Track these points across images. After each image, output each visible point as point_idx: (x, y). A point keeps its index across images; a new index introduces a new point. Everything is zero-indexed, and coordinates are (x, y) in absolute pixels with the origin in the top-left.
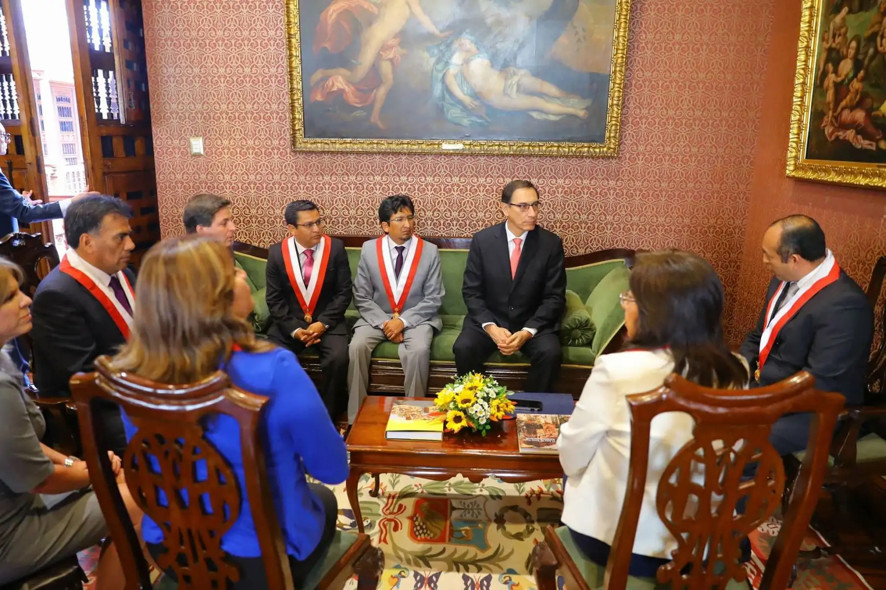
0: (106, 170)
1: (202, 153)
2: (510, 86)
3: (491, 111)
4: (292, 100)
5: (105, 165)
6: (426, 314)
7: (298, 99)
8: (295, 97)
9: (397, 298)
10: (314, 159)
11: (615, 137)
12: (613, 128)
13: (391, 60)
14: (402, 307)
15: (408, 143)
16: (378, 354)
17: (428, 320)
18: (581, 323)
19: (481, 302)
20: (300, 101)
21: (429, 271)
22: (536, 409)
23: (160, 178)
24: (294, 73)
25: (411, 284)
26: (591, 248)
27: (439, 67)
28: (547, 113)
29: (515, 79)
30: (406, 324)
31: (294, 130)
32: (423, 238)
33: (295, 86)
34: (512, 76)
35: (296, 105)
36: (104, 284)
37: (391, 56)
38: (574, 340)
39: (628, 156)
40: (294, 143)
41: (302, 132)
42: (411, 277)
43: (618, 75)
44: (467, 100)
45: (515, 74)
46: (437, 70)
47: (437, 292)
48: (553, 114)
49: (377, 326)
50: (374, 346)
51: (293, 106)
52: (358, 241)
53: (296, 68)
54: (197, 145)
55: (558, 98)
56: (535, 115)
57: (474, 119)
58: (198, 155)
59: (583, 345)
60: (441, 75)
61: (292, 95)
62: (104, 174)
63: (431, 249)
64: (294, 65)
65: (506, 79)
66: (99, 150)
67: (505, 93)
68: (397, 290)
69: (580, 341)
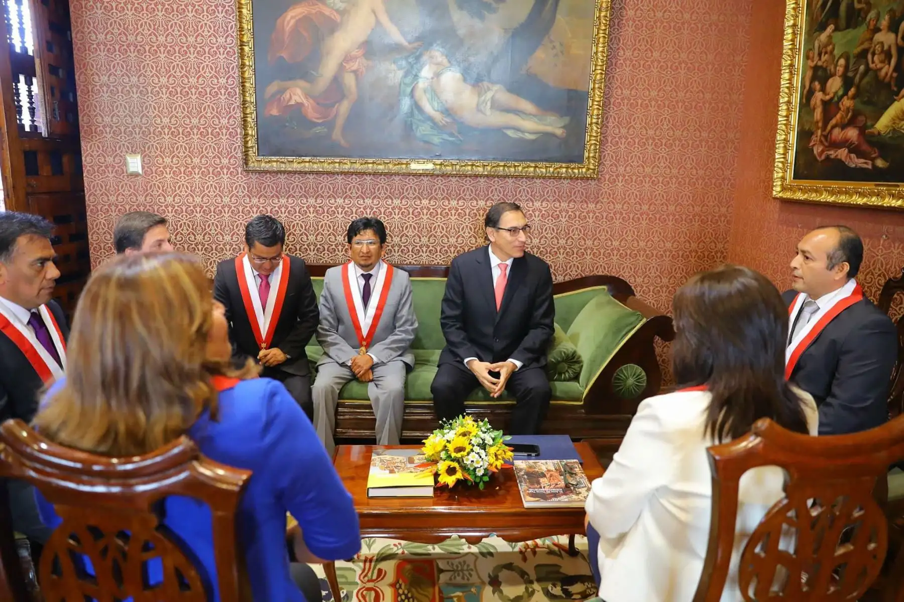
0: (30, 190)
1: (140, 172)
2: (484, 101)
3: (464, 129)
4: (245, 114)
5: (29, 185)
7: (251, 113)
8: (248, 111)
9: (365, 332)
10: (268, 180)
11: (594, 157)
12: (592, 147)
13: (355, 72)
14: (369, 341)
15: (373, 163)
17: (400, 355)
18: (567, 356)
19: (463, 335)
20: (254, 116)
21: (401, 299)
22: (533, 454)
23: (89, 199)
24: (247, 85)
25: (380, 315)
26: (570, 275)
27: (408, 80)
28: (523, 132)
29: (489, 95)
30: (375, 360)
31: (246, 147)
32: (392, 266)
33: (248, 99)
34: (486, 92)
35: (249, 119)
36: (20, 321)
37: (355, 68)
38: (560, 374)
39: (607, 177)
40: (246, 162)
41: (255, 149)
42: (380, 308)
43: (597, 91)
44: (437, 116)
45: (489, 89)
46: (405, 84)
47: (409, 323)
48: (530, 133)
49: (343, 363)
50: (340, 387)
51: (245, 121)
53: (249, 79)
54: (135, 164)
55: (535, 116)
56: (510, 133)
57: (446, 137)
58: (136, 175)
59: (570, 380)
60: (409, 90)
61: (244, 108)
62: (28, 194)
63: (401, 276)
64: (246, 75)
65: (480, 95)
66: (22, 167)
67: (479, 110)
68: (365, 321)
69: (567, 375)
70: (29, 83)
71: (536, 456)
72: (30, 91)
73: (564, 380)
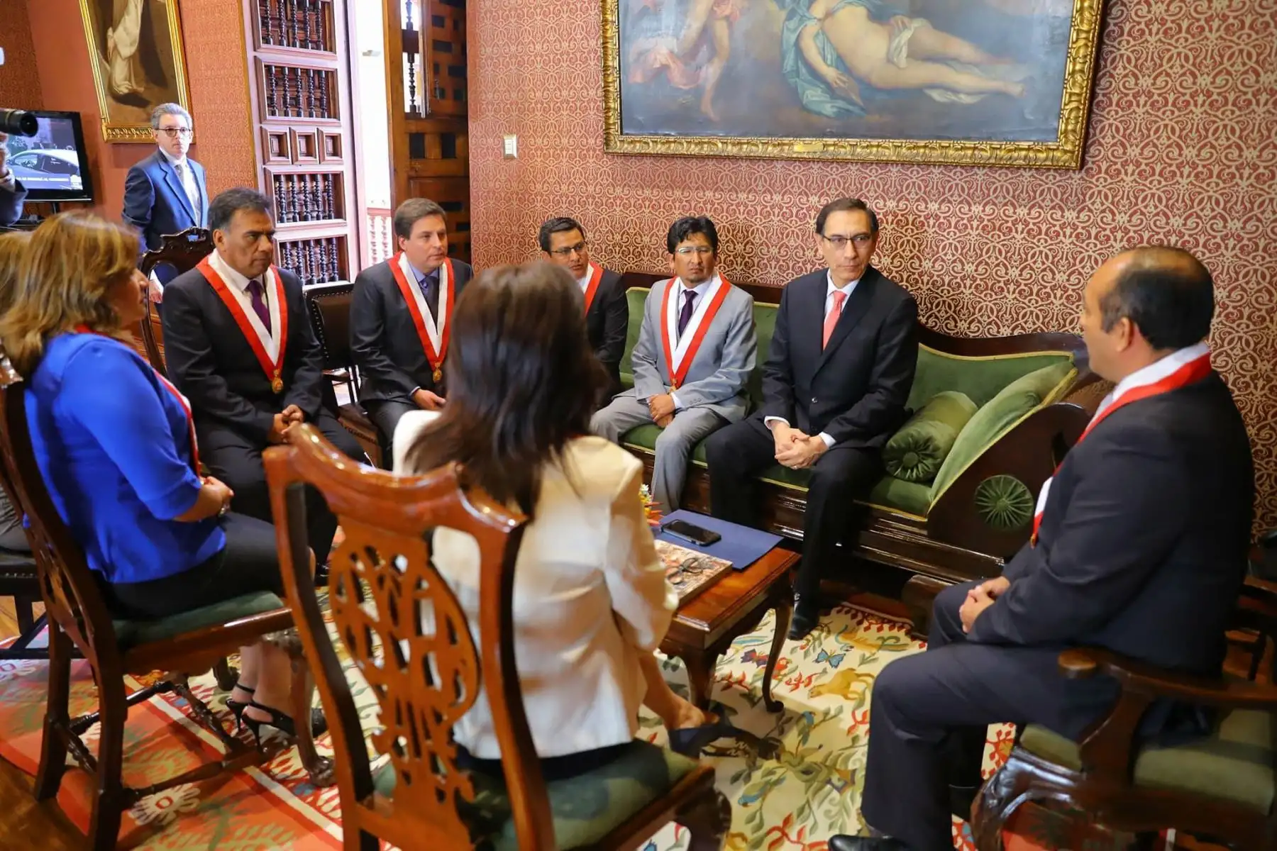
0: (413, 174)
1: (515, 155)
2: (896, 48)
4: (606, 82)
5: (412, 168)
6: (714, 395)
7: (614, 81)
8: (610, 79)
9: (675, 367)
10: (634, 165)
11: (1074, 131)
12: (1073, 115)
13: (727, 18)
14: (680, 379)
16: (633, 437)
17: (716, 403)
18: (916, 442)
19: (780, 386)
20: (617, 84)
21: (727, 333)
22: (698, 543)
23: (472, 183)
24: (609, 45)
25: (698, 346)
26: (1023, 328)
27: (792, 24)
28: (955, 91)
29: (907, 35)
30: (677, 403)
31: (607, 124)
32: (729, 282)
33: (610, 63)
34: (900, 32)
35: (611, 89)
36: (238, 287)
37: (727, 12)
38: (905, 469)
39: (1104, 166)
40: (607, 142)
41: (617, 127)
42: (698, 337)
43: (1087, 14)
44: (830, 73)
45: (905, 27)
46: (788, 29)
48: (968, 94)
49: (644, 400)
50: (628, 427)
51: (606, 91)
52: (648, 280)
53: (612, 38)
54: (511, 145)
55: (976, 65)
56: (936, 95)
57: (841, 104)
58: (511, 158)
59: (918, 481)
60: (793, 37)
61: (606, 76)
62: (410, 178)
64: (609, 34)
65: (891, 37)
66: (406, 149)
67: (889, 60)
68: (678, 355)
69: (914, 474)
70: (411, 60)
71: (701, 545)
72: (412, 70)
73: (909, 480)
